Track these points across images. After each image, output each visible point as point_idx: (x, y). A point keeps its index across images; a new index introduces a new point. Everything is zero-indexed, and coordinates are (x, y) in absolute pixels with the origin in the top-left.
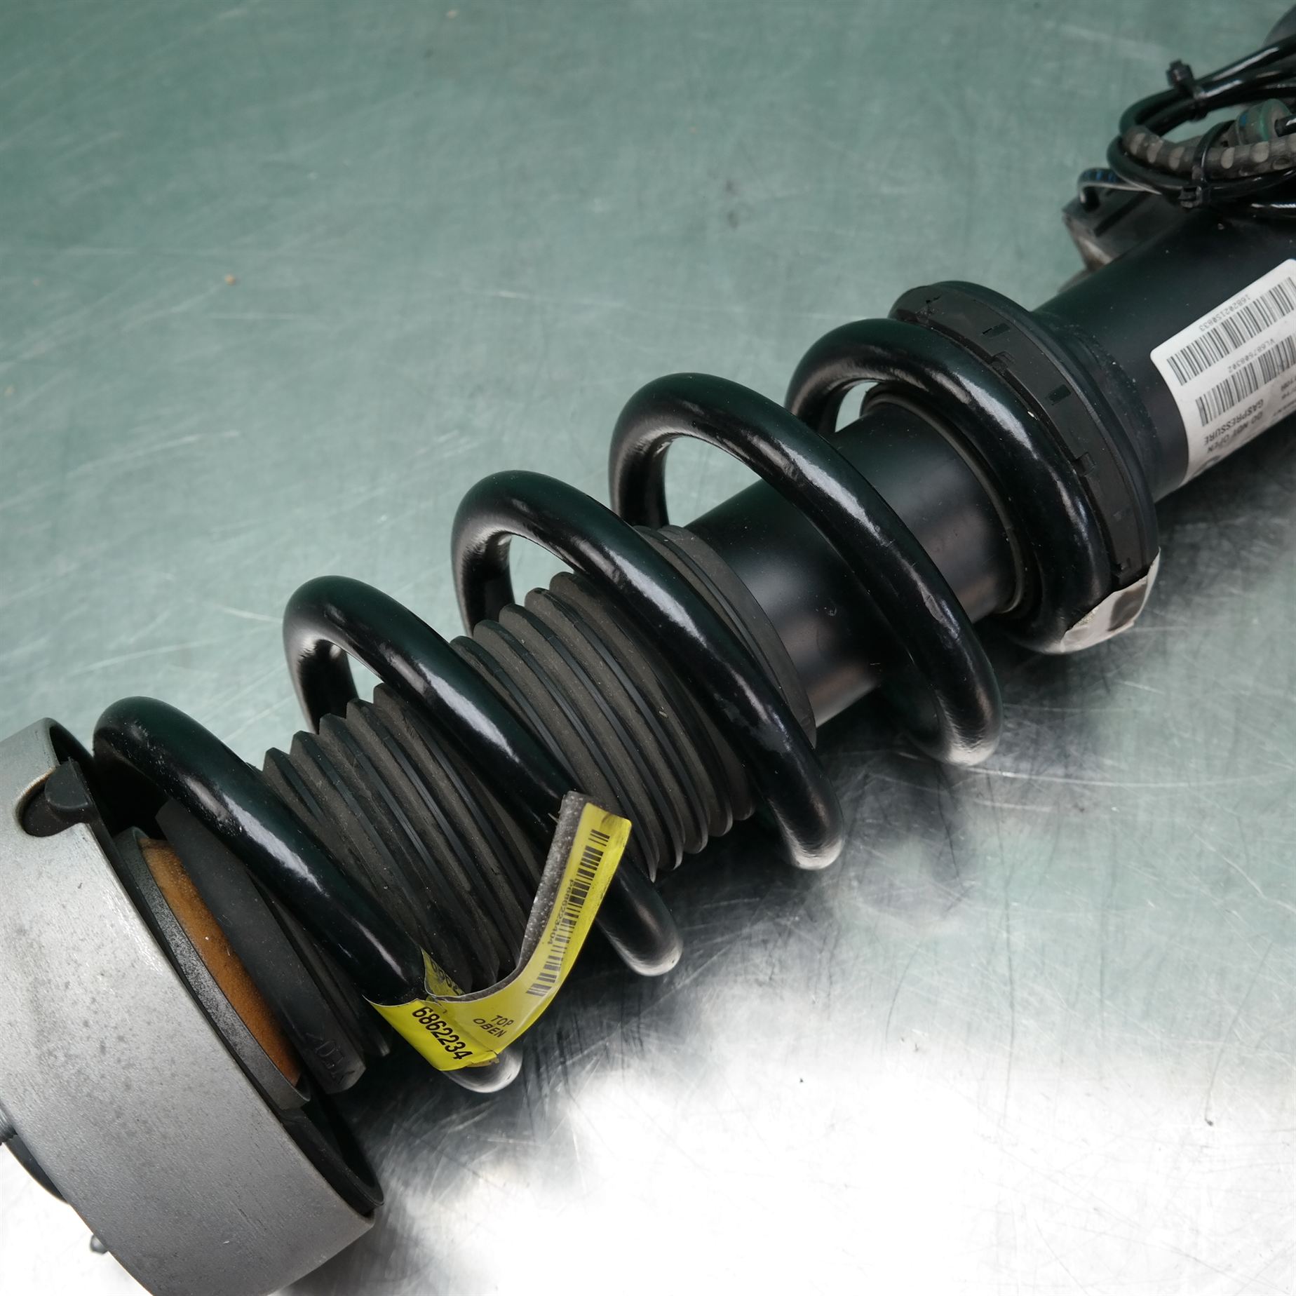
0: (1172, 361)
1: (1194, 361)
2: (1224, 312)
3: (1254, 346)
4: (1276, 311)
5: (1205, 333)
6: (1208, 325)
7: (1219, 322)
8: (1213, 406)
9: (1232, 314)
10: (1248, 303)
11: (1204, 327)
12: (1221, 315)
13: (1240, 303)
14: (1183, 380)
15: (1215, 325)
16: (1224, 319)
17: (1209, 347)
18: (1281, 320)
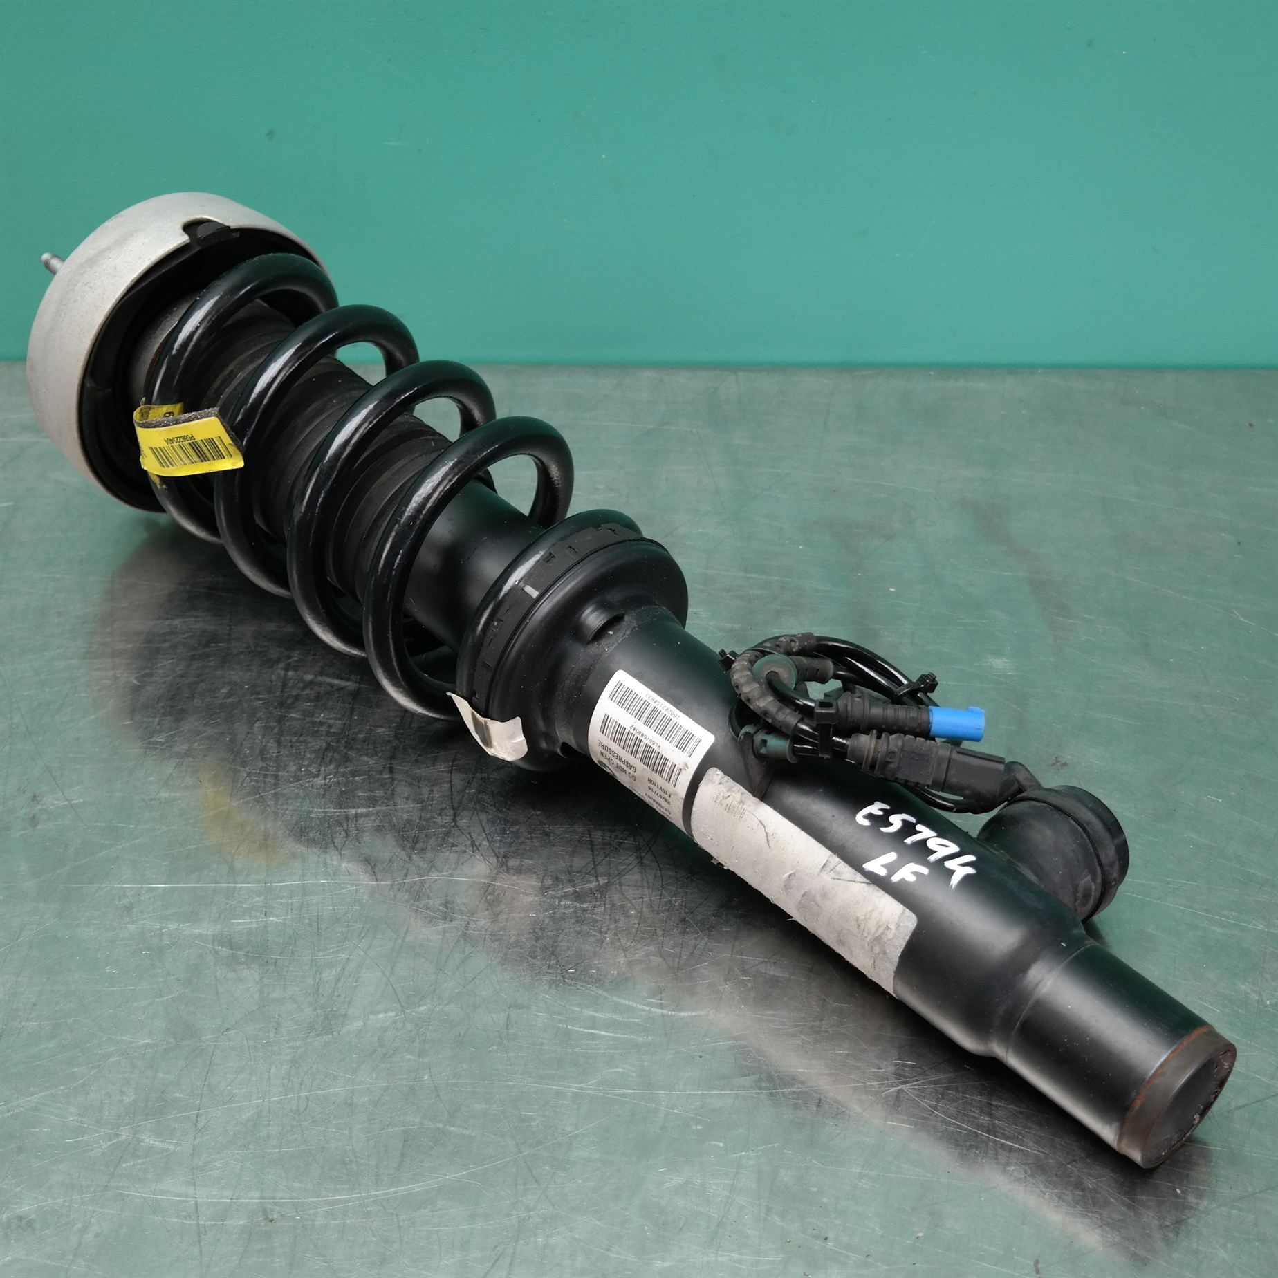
0: (620, 685)
1: (625, 699)
2: (662, 706)
3: (650, 736)
4: (676, 740)
5: (645, 698)
6: (651, 698)
7: (655, 705)
8: (611, 726)
9: (664, 712)
10: (675, 719)
11: (648, 696)
12: (660, 704)
13: (672, 714)
14: (612, 697)
15: (652, 703)
16: (658, 707)
17: (637, 706)
18: (672, 746)
